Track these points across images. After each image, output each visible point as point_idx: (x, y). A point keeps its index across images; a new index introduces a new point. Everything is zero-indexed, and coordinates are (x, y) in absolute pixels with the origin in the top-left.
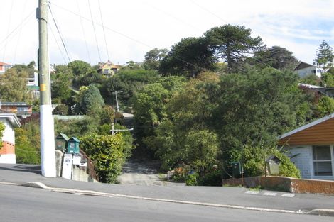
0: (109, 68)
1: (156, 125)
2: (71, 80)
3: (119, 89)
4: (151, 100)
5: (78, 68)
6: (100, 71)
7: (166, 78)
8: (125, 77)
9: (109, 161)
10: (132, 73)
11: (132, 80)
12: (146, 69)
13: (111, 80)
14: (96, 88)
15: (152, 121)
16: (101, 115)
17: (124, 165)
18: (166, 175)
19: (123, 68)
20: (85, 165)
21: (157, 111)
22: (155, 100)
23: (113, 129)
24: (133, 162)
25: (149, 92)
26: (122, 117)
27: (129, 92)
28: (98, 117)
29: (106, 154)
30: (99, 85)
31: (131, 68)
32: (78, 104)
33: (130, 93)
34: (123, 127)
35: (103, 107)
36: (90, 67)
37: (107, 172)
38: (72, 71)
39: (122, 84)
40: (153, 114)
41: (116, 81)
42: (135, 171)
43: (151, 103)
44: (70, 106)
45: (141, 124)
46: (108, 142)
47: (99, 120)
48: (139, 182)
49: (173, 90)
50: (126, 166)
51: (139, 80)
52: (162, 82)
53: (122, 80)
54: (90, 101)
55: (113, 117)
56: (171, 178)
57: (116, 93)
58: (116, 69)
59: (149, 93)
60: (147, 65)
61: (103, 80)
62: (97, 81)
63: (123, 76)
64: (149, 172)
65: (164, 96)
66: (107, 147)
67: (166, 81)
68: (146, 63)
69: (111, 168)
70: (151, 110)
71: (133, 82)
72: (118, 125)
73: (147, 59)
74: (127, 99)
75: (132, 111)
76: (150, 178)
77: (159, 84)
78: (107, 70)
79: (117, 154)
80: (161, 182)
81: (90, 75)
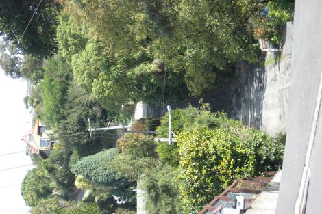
0: (37, 138)
1: (162, 66)
2: (63, 202)
3: (82, 124)
4: (108, 73)
5: (37, 191)
6: (43, 154)
7: (61, 46)
8: (58, 112)
9: (235, 155)
10: (48, 102)
11: (63, 101)
12: (42, 77)
13: (63, 136)
14: (79, 163)
15: (153, 73)
16: (137, 156)
17: (245, 123)
18: (268, 54)
19: (39, 116)
20: (240, 198)
21: (131, 64)
22: (108, 66)
23: (168, 140)
24: (239, 107)
25: (90, 75)
26: (142, 120)
27: (91, 107)
28: (141, 161)
29: (219, 159)
30: (73, 157)
31: (38, 102)
32: (113, 192)
33: (91, 105)
34: (162, 121)
35: (120, 152)
36: (34, 170)
37: (258, 157)
38: (43, 201)
39: (73, 119)
40: (137, 70)
41: (65, 128)
42: (257, 104)
43: (115, 74)
44: (116, 206)
45: (159, 90)
46: (193, 154)
47: (148, 159)
48: (280, 99)
49: (88, 36)
50: (245, 119)
51: (64, 90)
52: (70, 54)
53: (65, 118)
54: (107, 172)
55: (142, 137)
56: (276, 45)
57: (91, 129)
58: (39, 128)
59: (92, 77)
60: (34, 75)
61: (63, 150)
62: (65, 160)
63: (55, 116)
64: (260, 80)
65: (99, 51)
66: (204, 157)
67: (67, 46)
68: (28, 77)
69: (248, 151)
70: (129, 73)
71: (70, 99)
72: (158, 130)
73: (19, 75)
74: (104, 112)
75: (131, 103)
76: (274, 80)
77: (73, 58)
78: (42, 143)
79: (219, 140)
80: (283, 62)
81: (51, 170)
